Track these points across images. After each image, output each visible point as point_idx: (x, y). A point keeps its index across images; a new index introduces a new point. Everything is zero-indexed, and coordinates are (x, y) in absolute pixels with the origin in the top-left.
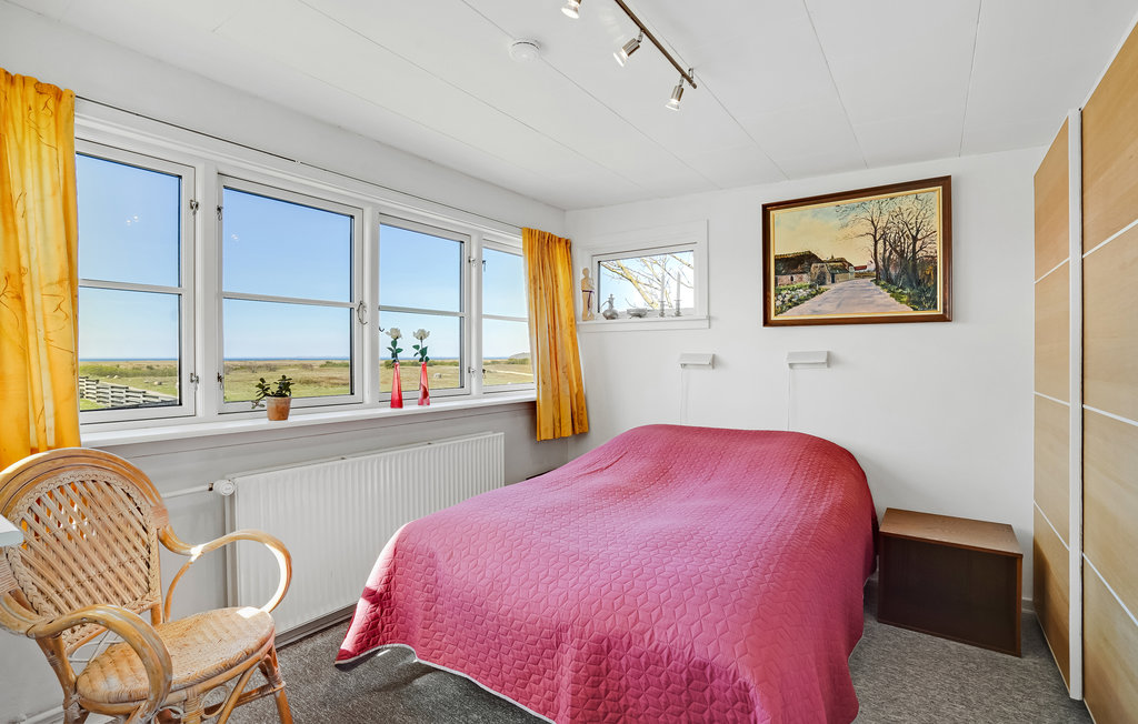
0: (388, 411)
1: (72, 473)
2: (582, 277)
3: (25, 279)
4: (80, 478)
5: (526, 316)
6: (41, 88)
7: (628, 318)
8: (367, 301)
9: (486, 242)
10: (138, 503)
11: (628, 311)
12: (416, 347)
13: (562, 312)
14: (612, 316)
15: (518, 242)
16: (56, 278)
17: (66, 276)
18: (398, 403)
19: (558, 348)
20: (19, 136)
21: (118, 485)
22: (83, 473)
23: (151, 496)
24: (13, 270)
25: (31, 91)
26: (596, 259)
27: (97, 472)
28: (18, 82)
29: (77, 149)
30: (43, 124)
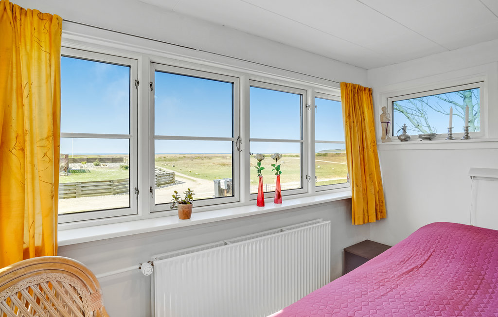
0: (255, 209)
1: (28, 280)
2: (381, 112)
3: (27, 138)
4: (36, 282)
5: (344, 140)
6: (41, 16)
7: (418, 141)
8: (242, 136)
9: (316, 94)
10: (80, 293)
11: (420, 136)
12: (273, 165)
13: (368, 137)
14: (405, 139)
15: (338, 92)
16: (45, 136)
17: (51, 134)
18: (261, 203)
19: (366, 161)
20: (28, 47)
21: (66, 280)
22: (39, 277)
23: (92, 286)
24: (20, 132)
25: (36, 18)
26: (390, 101)
27: (50, 275)
28: (29, 14)
29: (62, 53)
30: (43, 39)
